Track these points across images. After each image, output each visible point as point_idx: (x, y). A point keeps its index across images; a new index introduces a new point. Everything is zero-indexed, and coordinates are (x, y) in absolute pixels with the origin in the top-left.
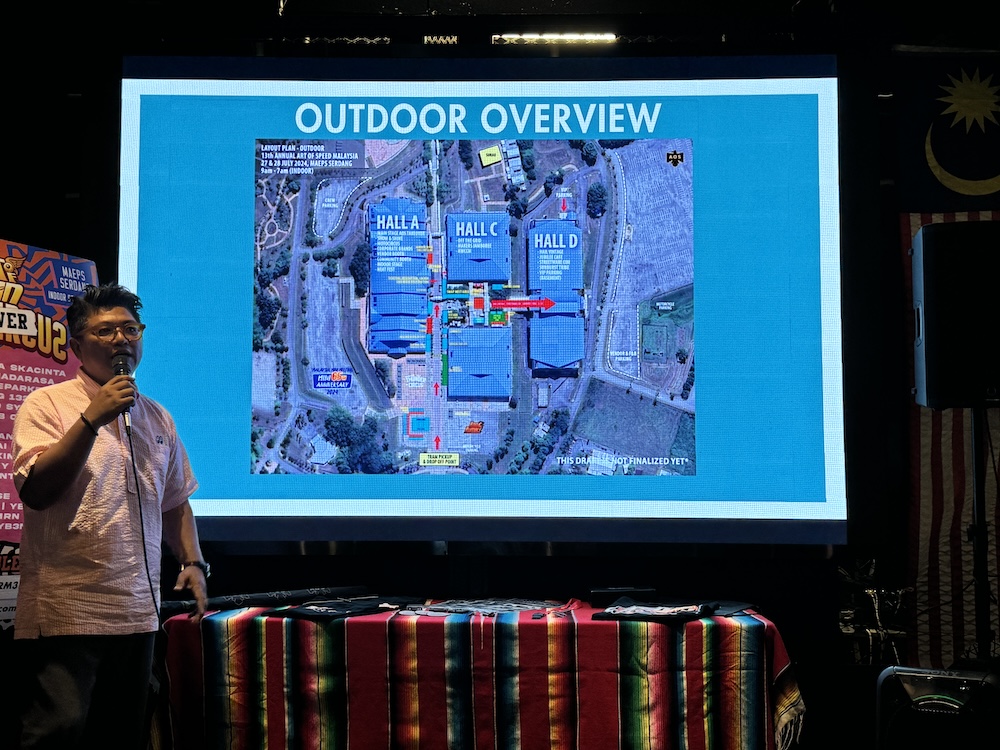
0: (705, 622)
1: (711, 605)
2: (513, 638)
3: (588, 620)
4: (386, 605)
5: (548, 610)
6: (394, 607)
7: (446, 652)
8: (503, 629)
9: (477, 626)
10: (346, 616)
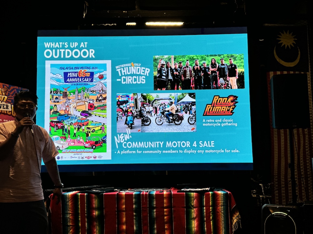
2: (154, 198)
3: (176, 193)
4: (116, 190)
5: (164, 190)
6: (119, 190)
7: (134, 203)
8: (150, 196)
9: (143, 195)
10: (104, 193)
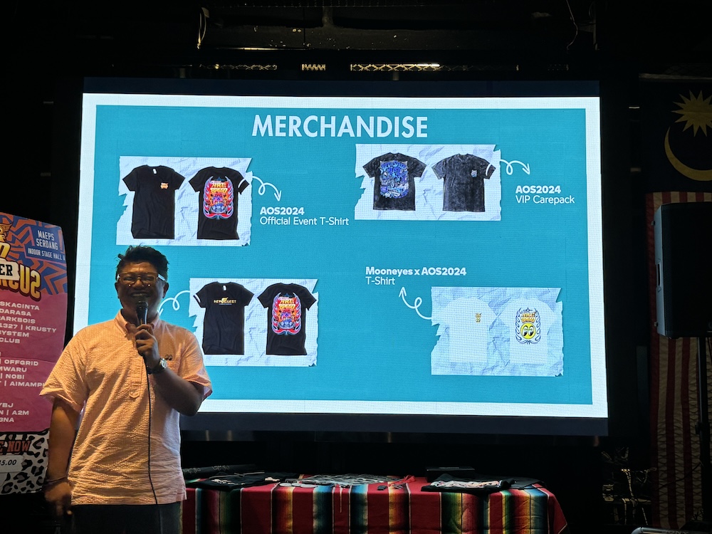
0: (504, 494)
1: (509, 481)
2: (363, 504)
3: (418, 491)
4: (270, 479)
5: (389, 483)
6: (276, 480)
7: (314, 514)
8: (355, 498)
9: (337, 495)
10: (240, 487)
